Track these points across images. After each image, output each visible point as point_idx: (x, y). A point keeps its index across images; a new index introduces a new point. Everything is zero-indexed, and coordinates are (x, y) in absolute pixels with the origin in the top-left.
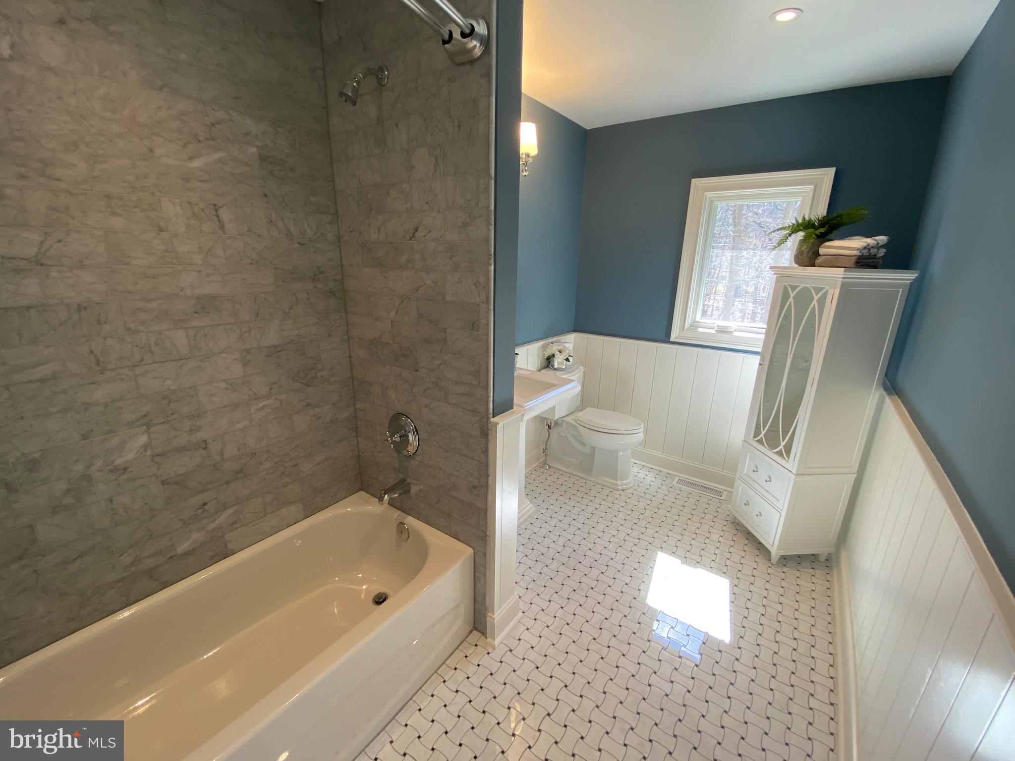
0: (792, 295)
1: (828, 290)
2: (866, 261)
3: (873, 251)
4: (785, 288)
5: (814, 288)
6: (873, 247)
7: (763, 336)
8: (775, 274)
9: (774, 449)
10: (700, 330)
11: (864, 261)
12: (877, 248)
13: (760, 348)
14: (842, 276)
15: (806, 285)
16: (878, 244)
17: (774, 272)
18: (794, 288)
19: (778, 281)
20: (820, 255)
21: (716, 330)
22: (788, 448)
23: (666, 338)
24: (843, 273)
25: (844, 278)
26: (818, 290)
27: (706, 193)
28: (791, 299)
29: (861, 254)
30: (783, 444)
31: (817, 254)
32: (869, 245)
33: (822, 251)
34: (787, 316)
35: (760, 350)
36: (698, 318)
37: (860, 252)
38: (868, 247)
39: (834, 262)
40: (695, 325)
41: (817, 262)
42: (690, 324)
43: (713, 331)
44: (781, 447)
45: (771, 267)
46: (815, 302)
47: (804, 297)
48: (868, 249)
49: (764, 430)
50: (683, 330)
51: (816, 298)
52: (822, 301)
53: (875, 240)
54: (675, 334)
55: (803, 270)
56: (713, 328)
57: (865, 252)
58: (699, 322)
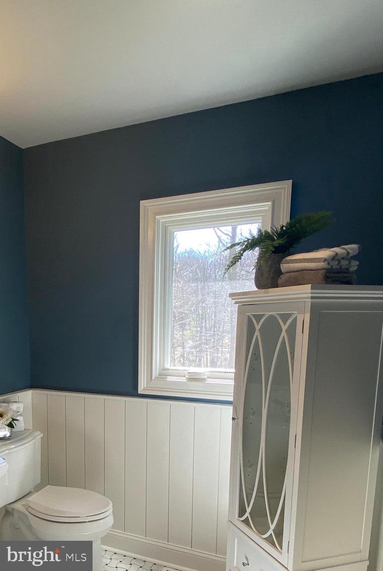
0: (258, 327)
1: (296, 316)
2: (337, 275)
3: (344, 263)
4: (250, 321)
5: (282, 316)
6: (343, 258)
7: (232, 382)
8: (236, 303)
9: (263, 535)
10: (170, 379)
11: (334, 275)
12: (348, 260)
13: (231, 396)
14: (310, 295)
15: (270, 313)
16: (348, 253)
17: (235, 301)
18: (258, 318)
19: (240, 312)
20: (282, 274)
21: (187, 378)
22: (279, 532)
23: (132, 390)
24: (310, 291)
25: (312, 298)
26: (285, 317)
27: (157, 217)
28: (257, 333)
29: (330, 267)
30: (272, 527)
31: (279, 273)
32: (337, 254)
33: (284, 267)
34: (256, 356)
35: (231, 399)
36: (168, 365)
37: (328, 264)
38: (336, 258)
39: (298, 279)
40: (164, 373)
41: (280, 281)
42: (159, 372)
43: (184, 380)
44: (271, 532)
45: (231, 295)
46: (284, 334)
47: (271, 328)
48: (338, 260)
49: (248, 506)
50: (151, 380)
51: (284, 328)
52: (292, 331)
53: (344, 249)
54: (142, 386)
55: (265, 293)
56: (185, 376)
57: (335, 264)
58: (168, 369)
